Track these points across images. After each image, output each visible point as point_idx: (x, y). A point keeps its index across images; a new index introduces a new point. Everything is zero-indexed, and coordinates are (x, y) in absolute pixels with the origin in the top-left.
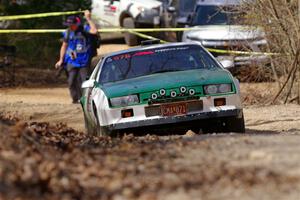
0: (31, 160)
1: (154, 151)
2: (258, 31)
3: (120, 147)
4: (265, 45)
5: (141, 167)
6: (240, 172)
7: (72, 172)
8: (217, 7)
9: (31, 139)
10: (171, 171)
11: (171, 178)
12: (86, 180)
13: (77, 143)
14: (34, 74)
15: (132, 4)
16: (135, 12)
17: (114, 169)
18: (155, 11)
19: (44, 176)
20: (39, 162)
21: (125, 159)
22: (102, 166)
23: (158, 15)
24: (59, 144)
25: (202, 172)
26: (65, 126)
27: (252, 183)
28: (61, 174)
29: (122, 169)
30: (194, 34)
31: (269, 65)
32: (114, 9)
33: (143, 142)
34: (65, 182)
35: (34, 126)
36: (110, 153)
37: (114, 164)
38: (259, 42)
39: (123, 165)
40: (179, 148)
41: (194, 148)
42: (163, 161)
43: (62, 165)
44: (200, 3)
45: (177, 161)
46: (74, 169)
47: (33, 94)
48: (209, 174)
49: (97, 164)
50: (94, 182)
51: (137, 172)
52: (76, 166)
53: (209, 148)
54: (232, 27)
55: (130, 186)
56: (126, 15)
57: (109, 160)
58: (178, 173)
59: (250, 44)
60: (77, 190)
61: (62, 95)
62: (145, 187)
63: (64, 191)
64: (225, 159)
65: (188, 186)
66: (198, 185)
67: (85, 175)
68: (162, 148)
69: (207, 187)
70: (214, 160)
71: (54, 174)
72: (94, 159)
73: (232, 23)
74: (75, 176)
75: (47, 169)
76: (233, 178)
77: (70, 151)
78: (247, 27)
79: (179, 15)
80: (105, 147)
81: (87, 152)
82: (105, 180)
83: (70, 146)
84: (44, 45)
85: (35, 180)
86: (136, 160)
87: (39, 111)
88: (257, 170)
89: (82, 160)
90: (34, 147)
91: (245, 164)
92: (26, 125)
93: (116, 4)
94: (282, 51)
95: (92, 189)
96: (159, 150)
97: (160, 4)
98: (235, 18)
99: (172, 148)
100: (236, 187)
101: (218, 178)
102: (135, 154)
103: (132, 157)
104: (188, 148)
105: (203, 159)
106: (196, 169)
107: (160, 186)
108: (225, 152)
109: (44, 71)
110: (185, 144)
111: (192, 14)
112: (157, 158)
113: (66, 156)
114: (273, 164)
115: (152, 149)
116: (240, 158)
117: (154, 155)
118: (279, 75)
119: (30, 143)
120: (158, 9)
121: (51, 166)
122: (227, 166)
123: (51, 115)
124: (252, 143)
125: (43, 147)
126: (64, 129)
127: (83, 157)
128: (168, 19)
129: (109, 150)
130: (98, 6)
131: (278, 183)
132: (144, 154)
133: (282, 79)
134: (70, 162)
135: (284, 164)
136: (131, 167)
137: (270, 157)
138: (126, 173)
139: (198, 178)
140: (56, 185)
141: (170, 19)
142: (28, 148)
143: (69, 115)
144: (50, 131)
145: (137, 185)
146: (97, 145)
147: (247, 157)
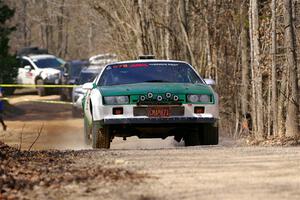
1: (58, 159)
5: (50, 169)
6: (110, 172)
10: (68, 171)
11: (68, 175)
12: (17, 176)
15: (42, 72)
16: (44, 77)
17: (34, 170)
18: (56, 76)
21: (40, 163)
22: (27, 167)
23: (58, 78)
27: (116, 178)
29: (38, 169)
30: (80, 90)
32: (31, 75)
34: (4, 177)
37: (33, 166)
39: (39, 167)
40: (72, 157)
41: (81, 157)
42: (63, 165)
43: (3, 167)
45: (71, 165)
46: (10, 169)
48: (91, 173)
49: (24, 167)
50: (22, 177)
51: (48, 171)
52: (11, 167)
53: (90, 157)
56: (38, 78)
57: (30, 164)
58: (72, 172)
60: (12, 182)
62: (53, 180)
63: (4, 182)
65: (78, 180)
66: (84, 179)
67: (16, 173)
68: (62, 157)
69: (89, 180)
70: (94, 164)
72: (21, 164)
74: (10, 174)
76: (105, 176)
77: (7, 158)
79: (70, 79)
80: (27, 157)
81: (17, 159)
82: (29, 176)
83: (7, 155)
86: (47, 164)
88: (119, 170)
89: (14, 164)
91: (112, 167)
93: (33, 71)
95: (21, 181)
96: (60, 158)
97: (59, 72)
99: (68, 157)
100: (107, 181)
101: (96, 175)
102: (46, 161)
103: (44, 162)
104: (78, 158)
105: (87, 164)
106: (83, 170)
107: (62, 179)
108: (100, 160)
111: (78, 78)
112: (59, 163)
113: (5, 162)
114: (128, 167)
115: (56, 158)
116: (109, 164)
117: (57, 161)
120: (58, 75)
124: (116, 155)
126: (3, 145)
127: (15, 162)
128: (63, 81)
129: (30, 158)
131: (132, 178)
132: (51, 161)
134: (7, 165)
135: (135, 167)
136: (44, 168)
137: (126, 163)
138: (41, 172)
141: (65, 81)
145: (48, 179)
147: (113, 163)
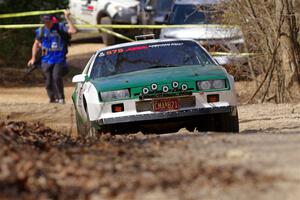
0: (8, 160)
1: (132, 151)
2: (235, 30)
3: (98, 146)
4: (242, 44)
5: (119, 167)
6: (218, 171)
7: (49, 171)
8: (194, 6)
9: (8, 138)
10: (148, 170)
11: (148, 177)
12: (63, 179)
13: (54, 142)
14: (11, 74)
15: (109, 4)
16: (112, 11)
17: (91, 168)
18: (132, 11)
19: (21, 175)
20: (16, 162)
21: (103, 158)
23: (135, 14)
24: (37, 144)
25: (179, 171)
26: (42, 125)
27: (229, 182)
28: (38, 174)
29: (99, 168)
30: (172, 33)
31: (246, 64)
32: (91, 8)
33: (120, 141)
34: (42, 181)
35: (11, 126)
36: (87, 153)
37: (91, 163)
38: (236, 42)
39: (100, 163)
40: (156, 148)
41: (172, 147)
42: (141, 159)
43: (40, 164)
44: (177, 2)
45: (155, 160)
46: (52, 168)
47: (11, 93)
48: (187, 173)
49: (75, 164)
50: (72, 182)
51: (115, 171)
52: (53, 165)
53: (186, 147)
54: (209, 26)
55: (107, 185)
56: (103, 14)
57: (86, 159)
58: (156, 172)
59: (228, 44)
60: (54, 190)
61: (39, 94)
62: (122, 187)
63: (41, 190)
64: (202, 158)
65: (165, 185)
66: (175, 184)
67: (62, 174)
68: (139, 148)
69: (184, 186)
70: (192, 159)
71: (32, 173)
72: (72, 159)
73: (209, 22)
74: (52, 175)
75: (24, 168)
76: (210, 177)
77: (48, 150)
78: (224, 26)
79: (156, 15)
80: (82, 147)
81: (64, 151)
82: (83, 179)
83: (48, 145)
84: (21, 44)
85: (13, 180)
86: (113, 159)
87: (17, 111)
88: (234, 169)
89: (59, 158)
90: (11, 146)
91: (222, 162)
92: (3, 124)
93: (93, 3)
94: (260, 50)
95: (69, 188)
96: (136, 149)
97: (137, 3)
98: (213, 17)
99: (149, 147)
100: (214, 186)
101: (195, 177)
102: (112, 153)
103: (110, 156)
104: (165, 147)
105: (181, 158)
106: (173, 168)
107: (137, 185)
108: (202, 151)
109: (21, 70)
110: (162, 144)
111: (169, 13)
112: (134, 157)
113: (44, 156)
114: (250, 163)
115: (129, 148)
116: (217, 157)
117: (131, 154)
118: (257, 74)
119: (7, 143)
120: (135, 8)
121: (28, 165)
122: (204, 165)
123: (29, 114)
124: (229, 142)
125: (21, 146)
126: (42, 128)
127: (60, 156)
128: (145, 18)
129: (86, 149)
130: (75, 5)
131: (256, 181)
132: (121, 153)
133: (260, 78)
134: (47, 161)
135: (260, 163)
136: (108, 166)
137: (247, 156)
138: (103, 172)
139: (176, 176)
140: (34, 184)
141: (147, 18)
142: (5, 148)
143: (46, 115)
144: (28, 130)
145: (115, 185)
146: (74, 144)
147: (225, 156)
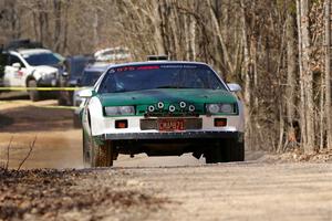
1: (55, 180)
3: (28, 177)
5: (45, 192)
6: (120, 195)
10: (67, 195)
11: (67, 200)
12: (2, 201)
15: (35, 70)
16: (37, 77)
17: (24, 194)
18: (53, 76)
21: (33, 186)
22: (15, 191)
23: (55, 78)
25: (91, 195)
27: (129, 204)
29: (30, 193)
32: (21, 74)
36: (20, 182)
37: (24, 189)
39: (31, 190)
40: (73, 178)
41: (85, 178)
42: (61, 187)
44: (87, 70)
45: (72, 187)
48: (96, 197)
49: (11, 190)
50: (10, 203)
51: (42, 196)
53: (96, 178)
55: (36, 206)
56: (30, 78)
57: (20, 187)
58: (73, 196)
62: (48, 206)
64: (108, 186)
65: (80, 206)
67: (2, 197)
68: (60, 178)
69: (95, 207)
70: (100, 186)
72: (9, 186)
76: (114, 200)
79: (71, 79)
81: (3, 180)
82: (18, 202)
86: (40, 186)
88: (132, 194)
91: (123, 189)
95: (8, 208)
96: (58, 179)
97: (57, 70)
99: (68, 178)
100: (117, 207)
101: (103, 200)
102: (40, 182)
104: (80, 178)
105: (92, 186)
106: (85, 193)
107: (59, 206)
108: (108, 181)
110: (77, 175)
111: (81, 78)
112: (57, 185)
114: (143, 189)
115: (52, 178)
116: (119, 185)
117: (54, 183)
120: (55, 74)
122: (110, 191)
124: (128, 174)
128: (62, 81)
129: (19, 179)
131: (148, 203)
132: (46, 182)
135: (152, 189)
136: (37, 192)
137: (141, 184)
138: (33, 196)
139: (88, 200)
141: (64, 81)
145: (42, 206)
147: (125, 184)
